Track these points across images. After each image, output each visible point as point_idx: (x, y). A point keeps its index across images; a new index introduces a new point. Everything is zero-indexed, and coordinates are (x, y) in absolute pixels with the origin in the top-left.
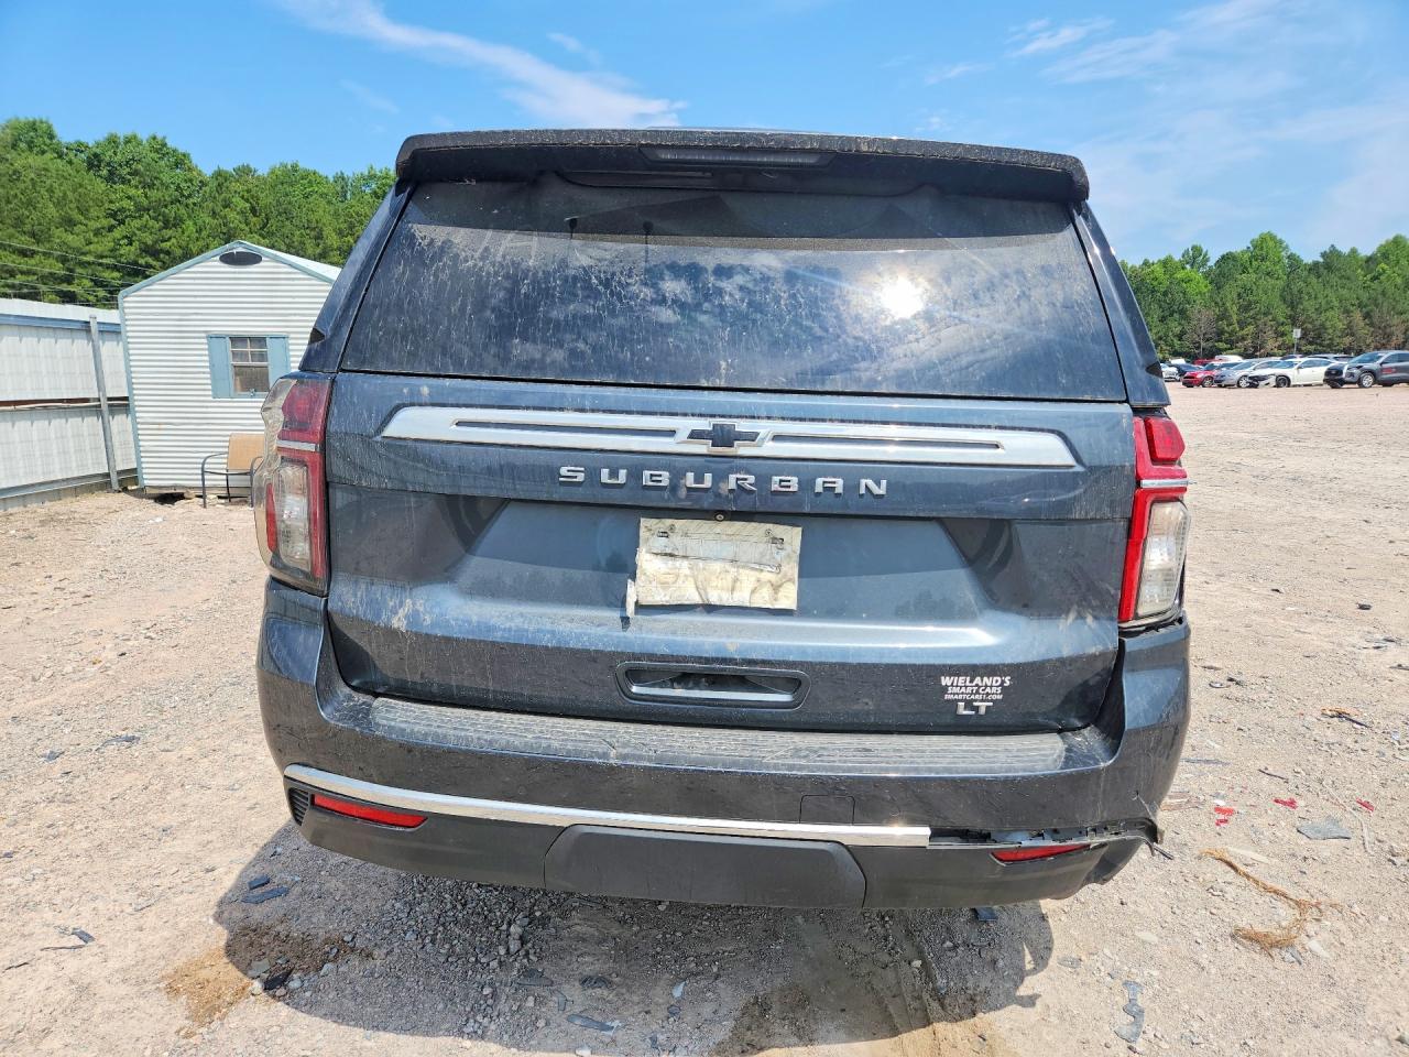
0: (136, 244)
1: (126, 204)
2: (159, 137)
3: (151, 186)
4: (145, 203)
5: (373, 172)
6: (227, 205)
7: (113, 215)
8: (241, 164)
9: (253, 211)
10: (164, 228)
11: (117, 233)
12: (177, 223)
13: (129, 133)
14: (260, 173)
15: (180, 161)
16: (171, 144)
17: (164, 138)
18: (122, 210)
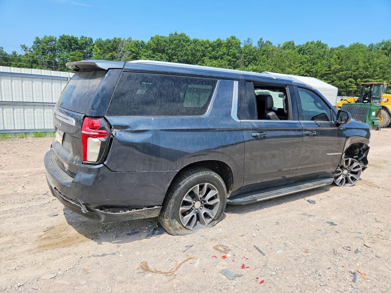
0: (305, 70)
1: (305, 60)
2: (319, 41)
3: (312, 55)
4: (309, 59)
5: (384, 42)
6: (331, 57)
7: (301, 63)
8: (341, 45)
9: (339, 58)
10: (313, 65)
11: (301, 68)
12: (317, 63)
13: (312, 41)
14: (346, 47)
15: (323, 46)
16: (322, 42)
17: (321, 41)
18: (304, 61)
